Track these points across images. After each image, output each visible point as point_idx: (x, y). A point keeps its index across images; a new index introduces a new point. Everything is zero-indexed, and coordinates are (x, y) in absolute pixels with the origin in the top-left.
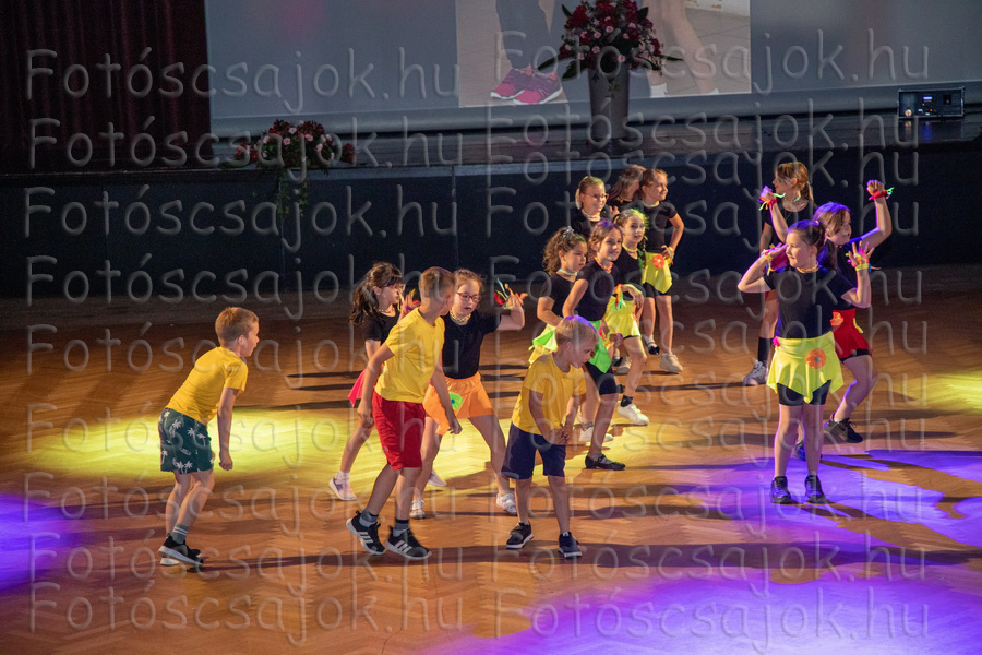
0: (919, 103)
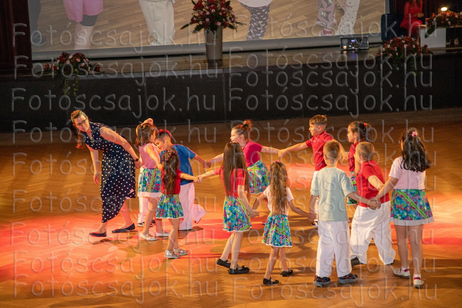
0: (349, 43)
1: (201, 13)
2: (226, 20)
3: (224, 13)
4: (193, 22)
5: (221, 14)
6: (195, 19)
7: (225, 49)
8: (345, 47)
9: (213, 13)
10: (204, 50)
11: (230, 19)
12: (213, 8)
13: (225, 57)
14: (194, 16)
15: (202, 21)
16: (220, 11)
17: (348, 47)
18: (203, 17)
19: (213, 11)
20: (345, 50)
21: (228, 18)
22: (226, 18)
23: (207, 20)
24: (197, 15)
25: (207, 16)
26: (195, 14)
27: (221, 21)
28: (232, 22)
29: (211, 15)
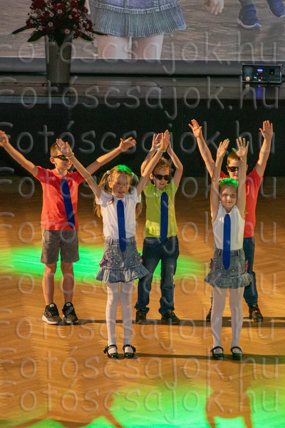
0: (254, 73)
1: (42, 13)
2: (79, 27)
3: (76, 16)
4: (29, 25)
5: (70, 17)
6: (32, 22)
7: (74, 69)
8: (248, 79)
9: (59, 15)
10: (43, 68)
11: (84, 25)
12: (59, 8)
13: (74, 80)
14: (31, 17)
15: (43, 25)
16: (69, 13)
17: (252, 79)
18: (44, 20)
19: (60, 12)
20: (247, 83)
21: (81, 25)
22: (78, 25)
23: (51, 24)
24: (35, 15)
25: (51, 19)
26: (33, 15)
27: (71, 29)
28: (87, 30)
29: (56, 18)
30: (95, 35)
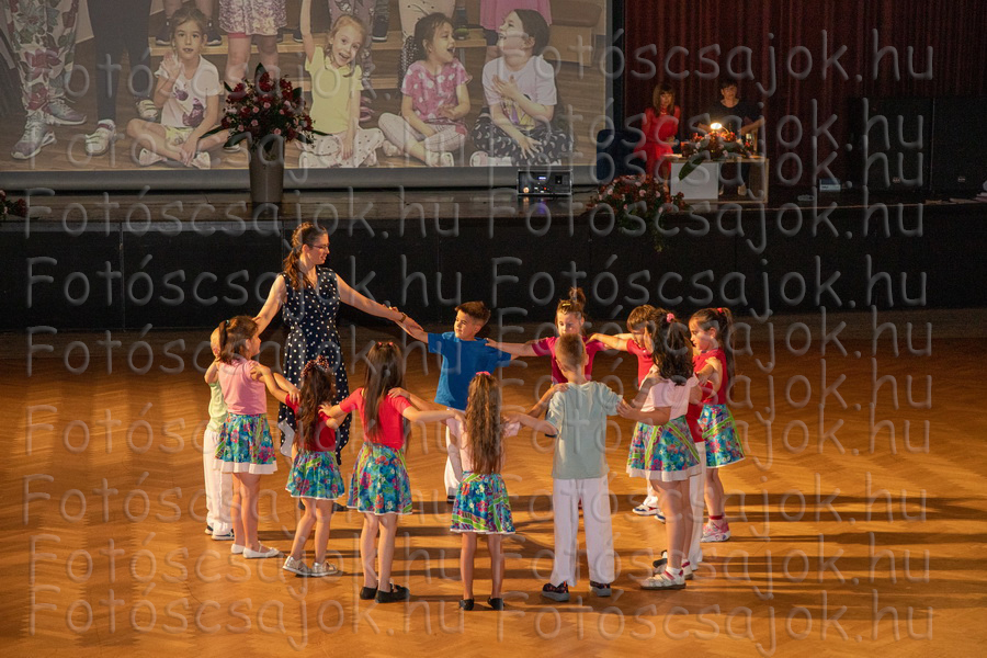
1: (243, 108)
2: (293, 126)
3: (289, 110)
4: (225, 125)
5: (281, 112)
6: (229, 120)
7: (287, 183)
8: (526, 190)
9: (266, 110)
10: (245, 182)
11: (301, 123)
12: (266, 100)
13: (288, 198)
15: (244, 124)
16: (280, 107)
17: (532, 190)
18: (245, 118)
19: (267, 105)
20: (526, 196)
21: (296, 122)
22: (292, 123)
23: (255, 123)
24: (234, 111)
25: (255, 116)
26: (231, 111)
27: (282, 127)
28: (304, 129)
29: (263, 113)
30: (315, 136)
